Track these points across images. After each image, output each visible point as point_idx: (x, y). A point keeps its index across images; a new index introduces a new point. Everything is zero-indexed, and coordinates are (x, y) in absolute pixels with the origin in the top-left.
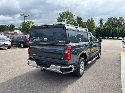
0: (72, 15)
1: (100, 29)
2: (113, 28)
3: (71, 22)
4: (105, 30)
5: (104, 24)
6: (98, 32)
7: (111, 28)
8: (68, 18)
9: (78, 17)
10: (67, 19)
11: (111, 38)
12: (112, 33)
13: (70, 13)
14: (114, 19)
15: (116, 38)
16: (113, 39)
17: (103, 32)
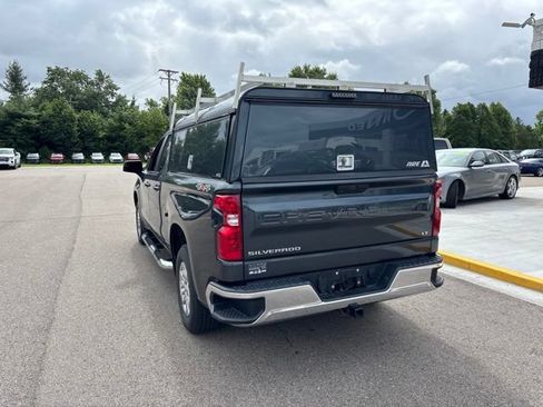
1: (20, 116)
2: (77, 116)
4: (44, 122)
5: (30, 94)
6: (13, 131)
7: (71, 115)
11: (80, 156)
12: (80, 137)
14: (79, 77)
15: (98, 156)
16: (88, 160)
17: (38, 130)
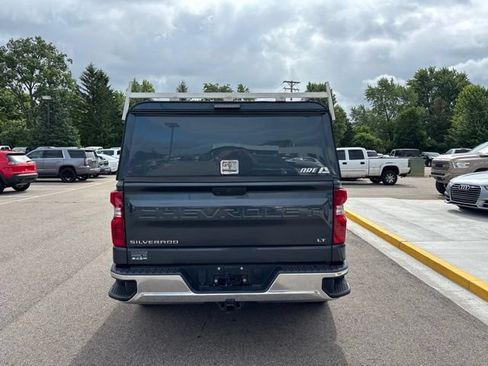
0: (60, 59)
3: (60, 87)
8: (41, 70)
9: (91, 70)
10: (37, 72)
13: (51, 48)
